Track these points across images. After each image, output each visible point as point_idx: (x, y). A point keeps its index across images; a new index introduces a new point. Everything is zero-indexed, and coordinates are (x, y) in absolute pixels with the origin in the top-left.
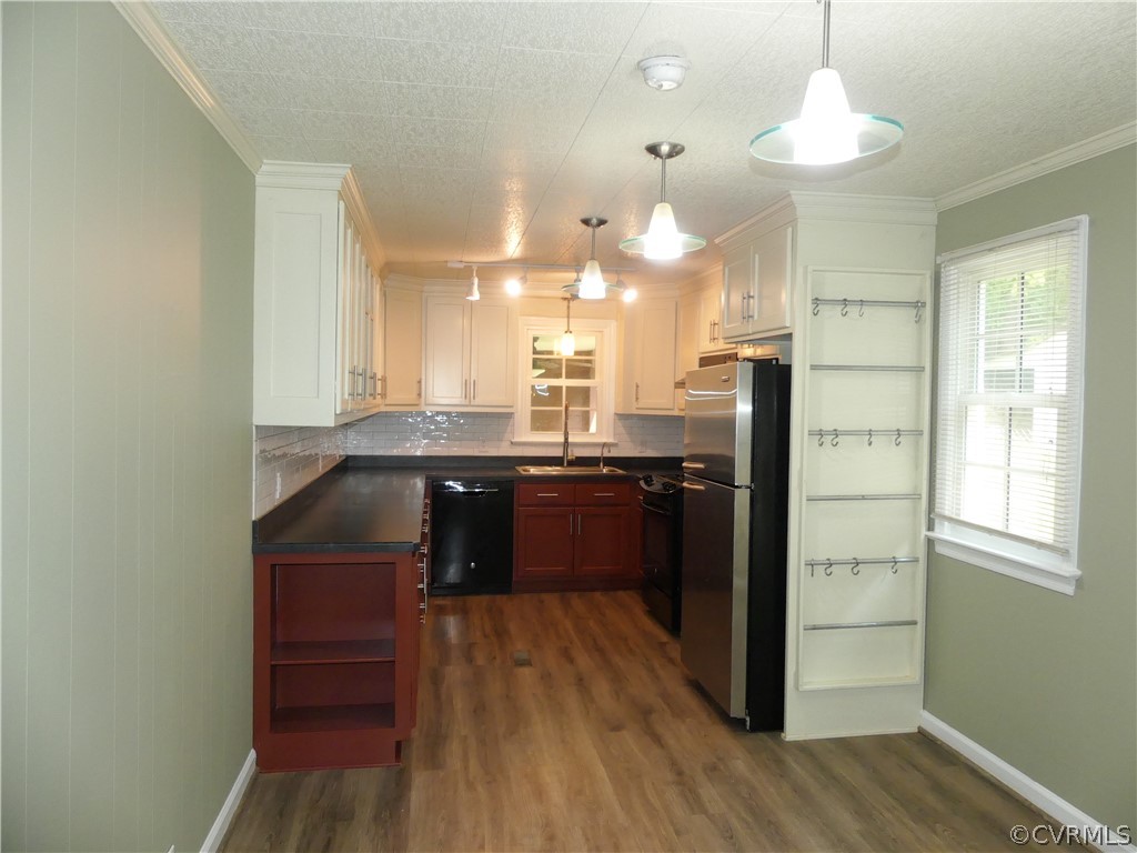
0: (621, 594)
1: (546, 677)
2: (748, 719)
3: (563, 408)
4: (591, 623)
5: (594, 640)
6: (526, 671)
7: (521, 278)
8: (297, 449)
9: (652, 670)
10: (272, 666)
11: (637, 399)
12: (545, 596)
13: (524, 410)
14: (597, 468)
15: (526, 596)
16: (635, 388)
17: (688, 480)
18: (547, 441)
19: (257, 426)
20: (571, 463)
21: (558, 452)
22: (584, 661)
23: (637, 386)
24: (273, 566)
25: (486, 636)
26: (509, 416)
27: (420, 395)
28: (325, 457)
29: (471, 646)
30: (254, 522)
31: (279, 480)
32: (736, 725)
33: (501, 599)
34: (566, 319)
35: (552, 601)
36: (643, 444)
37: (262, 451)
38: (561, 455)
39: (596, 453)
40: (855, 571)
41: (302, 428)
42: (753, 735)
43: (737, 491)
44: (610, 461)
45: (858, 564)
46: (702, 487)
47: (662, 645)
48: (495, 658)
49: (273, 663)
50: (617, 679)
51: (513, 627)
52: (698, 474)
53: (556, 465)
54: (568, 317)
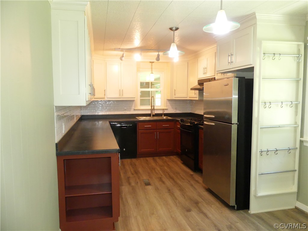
0: (172, 157)
1: (157, 189)
2: (236, 206)
3: (150, 98)
4: (166, 168)
5: (169, 174)
6: (149, 187)
7: (140, 54)
8: (68, 114)
9: (192, 185)
10: (66, 197)
11: (175, 94)
12: (148, 158)
13: (138, 99)
14: (161, 117)
15: (142, 159)
16: (174, 91)
17: (206, 121)
18: (145, 109)
19: (56, 106)
20: (153, 116)
21: (149, 112)
22: (168, 183)
23: (175, 90)
24: (64, 160)
25: (133, 174)
26: (133, 101)
27: (105, 95)
28: (76, 116)
29: (129, 178)
30: (57, 144)
31: (64, 126)
32: (231, 208)
33: (134, 160)
34: (150, 69)
35: (150, 160)
36: (176, 109)
37: (58, 116)
38: (150, 113)
39: (161, 112)
40: (276, 153)
41: (70, 106)
42: (239, 212)
43: (232, 125)
44: (166, 115)
45: (277, 150)
46: (214, 124)
47: (192, 175)
48: (138, 182)
49: (66, 196)
50: (182, 190)
51: (140, 170)
52: (211, 119)
53: (148, 116)
54: (152, 68)
